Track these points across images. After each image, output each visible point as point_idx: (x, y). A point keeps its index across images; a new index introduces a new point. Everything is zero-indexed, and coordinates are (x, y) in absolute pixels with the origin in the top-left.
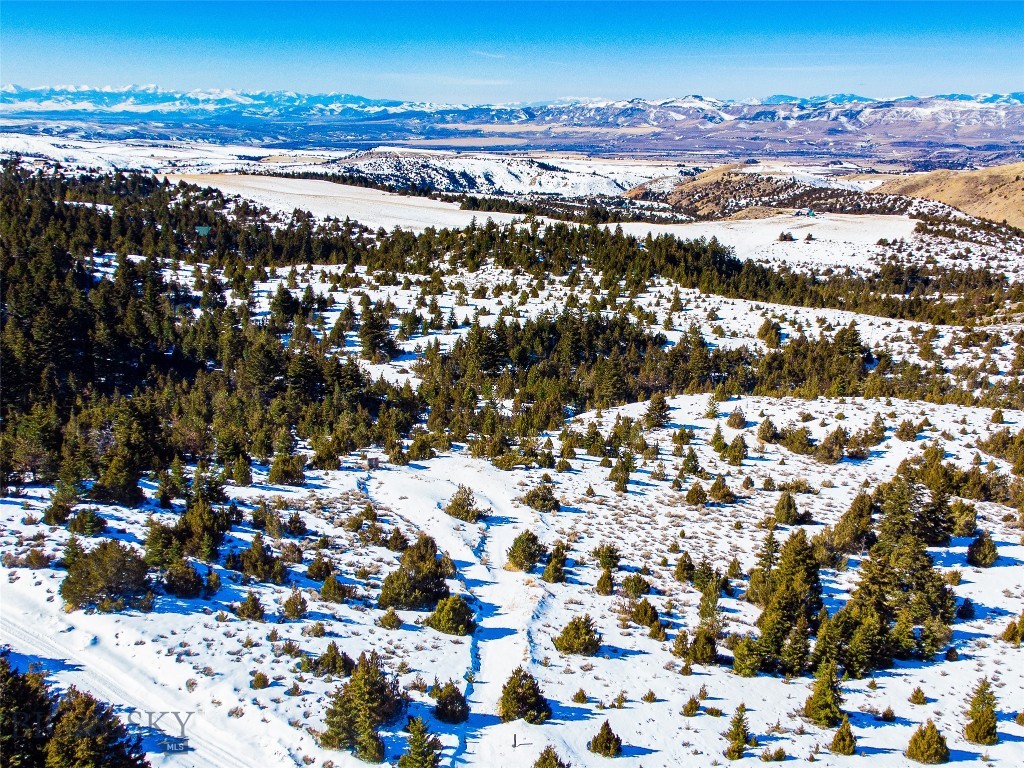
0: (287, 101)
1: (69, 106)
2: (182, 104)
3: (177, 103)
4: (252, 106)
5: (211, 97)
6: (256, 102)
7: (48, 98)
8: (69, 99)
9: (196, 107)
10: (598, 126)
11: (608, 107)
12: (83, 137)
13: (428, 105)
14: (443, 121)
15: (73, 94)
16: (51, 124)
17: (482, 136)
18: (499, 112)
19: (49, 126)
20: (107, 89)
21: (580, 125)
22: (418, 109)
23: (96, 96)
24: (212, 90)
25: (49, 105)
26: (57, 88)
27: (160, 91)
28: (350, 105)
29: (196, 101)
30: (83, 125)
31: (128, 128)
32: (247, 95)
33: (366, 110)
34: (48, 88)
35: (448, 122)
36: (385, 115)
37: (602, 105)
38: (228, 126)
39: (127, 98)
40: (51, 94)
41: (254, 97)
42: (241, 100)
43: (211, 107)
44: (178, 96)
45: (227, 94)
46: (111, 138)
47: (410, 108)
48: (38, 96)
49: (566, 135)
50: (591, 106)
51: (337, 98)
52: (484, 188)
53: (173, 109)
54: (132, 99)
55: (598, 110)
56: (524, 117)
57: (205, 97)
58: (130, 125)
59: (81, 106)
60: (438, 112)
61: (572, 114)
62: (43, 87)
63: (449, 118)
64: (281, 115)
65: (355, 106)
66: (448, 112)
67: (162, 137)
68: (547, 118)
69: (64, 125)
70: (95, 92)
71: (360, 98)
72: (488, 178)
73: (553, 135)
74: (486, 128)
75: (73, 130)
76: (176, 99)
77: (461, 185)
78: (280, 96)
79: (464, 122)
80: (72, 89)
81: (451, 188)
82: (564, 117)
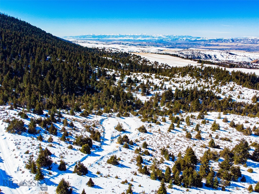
0: (174, 37)
1: (129, 38)
2: (151, 38)
3: (150, 38)
4: (166, 38)
5: (157, 36)
6: (167, 37)
7: (125, 37)
8: (129, 37)
9: (153, 39)
10: (251, 44)
11: (255, 39)
12: (129, 45)
13: (207, 38)
14: (210, 42)
15: (129, 36)
16: (124, 42)
17: (219, 46)
18: (225, 40)
19: (123, 43)
20: (136, 35)
21: (246, 44)
22: (204, 39)
23: (134, 36)
24: (158, 35)
25: (125, 38)
26: (127, 35)
27: (147, 35)
28: (188, 38)
29: (154, 37)
30: (130, 42)
31: (138, 43)
32: (165, 36)
33: (192, 39)
34: (125, 34)
35: (211, 42)
36: (196, 41)
37: (253, 38)
38: (159, 43)
39: (140, 37)
40: (125, 36)
41: (166, 36)
42: (163, 37)
43: (157, 39)
44: (150, 36)
45: (161, 35)
46: (135, 45)
47: (202, 39)
48: (123, 36)
49: (242, 46)
50: (250, 38)
51: (185, 36)
52: (213, 59)
53: (149, 39)
54: (141, 37)
55: (252, 39)
56: (231, 41)
57: (156, 36)
58: (139, 42)
59: (131, 38)
60: (209, 40)
61: (244, 41)
62: (124, 35)
63: (211, 41)
64: (172, 40)
65: (189, 38)
66: (211, 40)
67: (145, 45)
68: (237, 42)
69: (126, 42)
70: (134, 35)
71: (191, 37)
72: (215, 56)
73: (238, 46)
74: (220, 44)
75: (127, 44)
76: (150, 37)
77: (208, 58)
78: (172, 36)
79: (215, 42)
80: (129, 35)
81: (205, 58)
82: (242, 41)
